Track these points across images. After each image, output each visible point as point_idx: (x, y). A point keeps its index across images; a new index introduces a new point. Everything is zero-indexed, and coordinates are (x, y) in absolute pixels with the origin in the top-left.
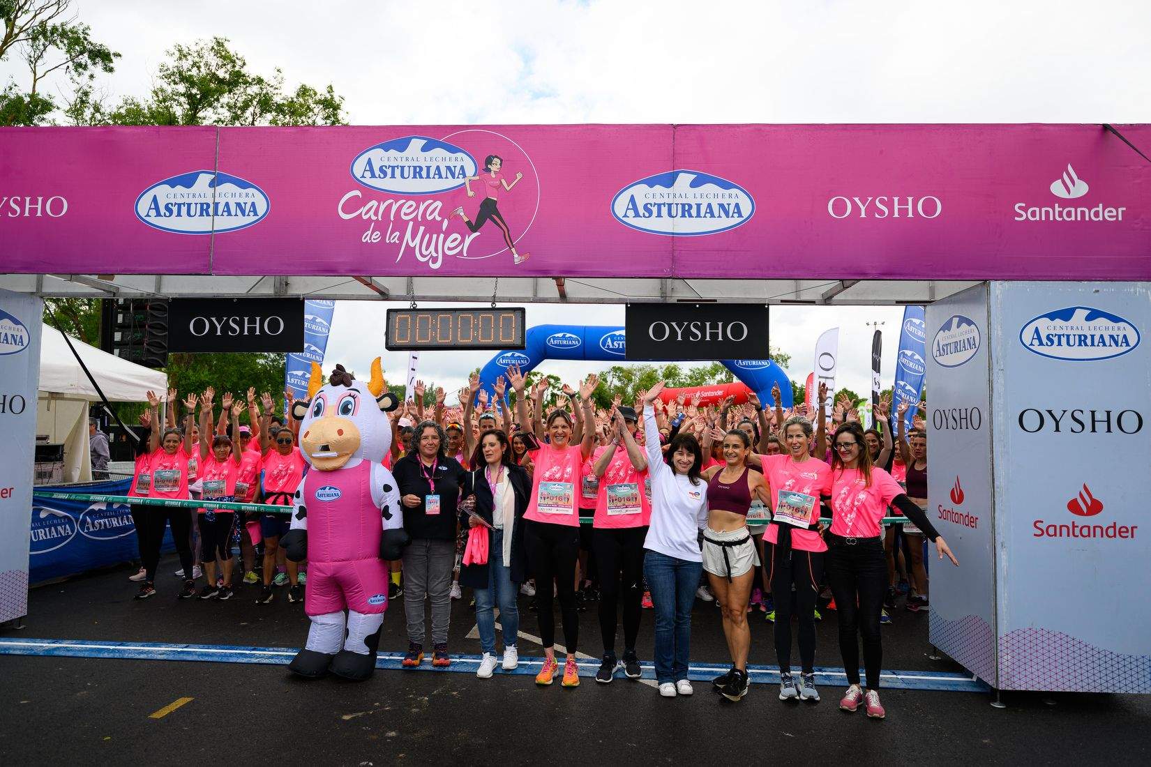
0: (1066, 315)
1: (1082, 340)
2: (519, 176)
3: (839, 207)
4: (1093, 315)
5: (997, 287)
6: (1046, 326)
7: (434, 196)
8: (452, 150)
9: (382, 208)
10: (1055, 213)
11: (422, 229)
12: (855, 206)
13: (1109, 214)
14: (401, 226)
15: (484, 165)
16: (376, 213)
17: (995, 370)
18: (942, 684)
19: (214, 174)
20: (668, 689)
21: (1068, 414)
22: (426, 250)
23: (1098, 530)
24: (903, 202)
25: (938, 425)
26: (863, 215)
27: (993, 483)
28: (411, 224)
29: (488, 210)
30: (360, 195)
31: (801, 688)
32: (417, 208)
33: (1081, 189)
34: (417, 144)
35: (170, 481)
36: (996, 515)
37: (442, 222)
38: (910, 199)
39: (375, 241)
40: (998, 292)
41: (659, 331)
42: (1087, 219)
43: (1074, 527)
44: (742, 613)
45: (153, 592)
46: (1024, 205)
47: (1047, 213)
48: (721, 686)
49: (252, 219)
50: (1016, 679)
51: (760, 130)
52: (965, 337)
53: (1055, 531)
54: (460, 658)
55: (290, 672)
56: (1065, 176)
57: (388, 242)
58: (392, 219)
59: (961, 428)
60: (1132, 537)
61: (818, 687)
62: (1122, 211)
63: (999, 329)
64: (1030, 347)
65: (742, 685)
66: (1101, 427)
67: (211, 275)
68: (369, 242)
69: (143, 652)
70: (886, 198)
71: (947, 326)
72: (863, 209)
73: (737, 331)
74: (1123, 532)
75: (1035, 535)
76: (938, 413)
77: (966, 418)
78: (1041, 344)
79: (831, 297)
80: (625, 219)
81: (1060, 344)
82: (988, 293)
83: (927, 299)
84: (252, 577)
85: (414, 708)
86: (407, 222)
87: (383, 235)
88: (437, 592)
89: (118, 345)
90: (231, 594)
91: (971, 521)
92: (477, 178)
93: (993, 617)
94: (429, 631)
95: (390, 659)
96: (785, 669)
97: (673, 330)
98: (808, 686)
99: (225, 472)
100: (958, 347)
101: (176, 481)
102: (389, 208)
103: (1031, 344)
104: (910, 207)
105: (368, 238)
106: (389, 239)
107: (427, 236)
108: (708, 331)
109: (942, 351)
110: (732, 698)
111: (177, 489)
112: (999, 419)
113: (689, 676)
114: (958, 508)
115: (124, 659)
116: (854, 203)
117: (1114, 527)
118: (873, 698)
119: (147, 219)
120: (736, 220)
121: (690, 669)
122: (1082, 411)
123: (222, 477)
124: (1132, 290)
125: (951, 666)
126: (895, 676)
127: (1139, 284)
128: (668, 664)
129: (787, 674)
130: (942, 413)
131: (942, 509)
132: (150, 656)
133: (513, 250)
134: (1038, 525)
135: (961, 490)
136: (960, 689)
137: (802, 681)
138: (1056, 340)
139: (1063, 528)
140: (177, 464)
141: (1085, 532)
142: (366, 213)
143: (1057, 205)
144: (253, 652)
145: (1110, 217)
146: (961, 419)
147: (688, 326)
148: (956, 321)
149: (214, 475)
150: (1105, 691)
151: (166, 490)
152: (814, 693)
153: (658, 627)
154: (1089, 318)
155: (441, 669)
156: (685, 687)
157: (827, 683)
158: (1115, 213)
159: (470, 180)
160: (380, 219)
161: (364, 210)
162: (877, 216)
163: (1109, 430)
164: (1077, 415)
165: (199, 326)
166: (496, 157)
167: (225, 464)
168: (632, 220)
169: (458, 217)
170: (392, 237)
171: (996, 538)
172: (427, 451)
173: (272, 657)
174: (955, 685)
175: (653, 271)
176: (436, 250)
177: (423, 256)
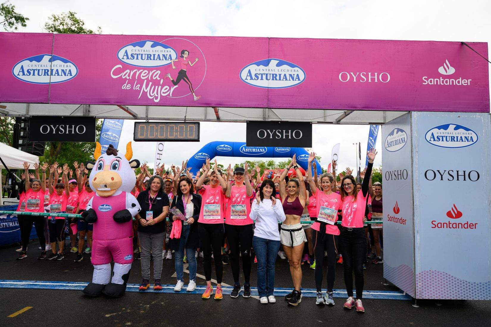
0: (446, 127)
1: (453, 139)
2: (197, 60)
3: (344, 77)
4: (457, 127)
5: (415, 114)
6: (437, 132)
7: (157, 68)
8: (166, 47)
9: (132, 73)
10: (440, 81)
11: (151, 83)
12: (351, 76)
13: (464, 82)
14: (141, 82)
15: (180, 54)
16: (129, 76)
17: (414, 152)
18: (390, 297)
19: (51, 56)
20: (264, 300)
21: (447, 172)
22: (153, 93)
23: (460, 225)
24: (373, 75)
25: (388, 179)
26: (355, 81)
27: (413, 203)
28: (146, 81)
29: (182, 75)
30: (122, 67)
31: (326, 299)
32: (149, 73)
33: (452, 71)
34: (149, 44)
35: (34, 204)
36: (415, 218)
37: (160, 80)
38: (376, 74)
39: (128, 89)
40: (415, 116)
41: (262, 134)
42: (455, 84)
43: (449, 223)
44: (298, 264)
45: (26, 256)
46: (427, 77)
47: (437, 81)
48: (289, 299)
49: (69, 77)
50: (424, 294)
51: (308, 41)
52: (400, 138)
53: (441, 225)
54: (167, 286)
55: (84, 294)
56: (445, 65)
57: (134, 89)
58: (137, 78)
59: (398, 179)
60: (475, 228)
61: (334, 299)
62: (470, 81)
63: (416, 133)
64: (430, 142)
65: (299, 298)
66: (461, 178)
67: (49, 104)
68: (125, 89)
69: (13, 285)
70: (365, 73)
71: (392, 134)
72: (355, 78)
73: (297, 134)
74: (471, 226)
75: (432, 227)
76: (387, 173)
77: (401, 175)
78: (434, 140)
79: (340, 121)
80: (246, 80)
81: (443, 140)
82: (411, 117)
83: (382, 122)
84: (75, 249)
85: (142, 310)
86: (144, 80)
87: (132, 86)
88: (155, 255)
89: (21, 145)
90: (63, 257)
91: (403, 221)
92: (177, 60)
93: (413, 265)
94: (152, 273)
95: (133, 287)
96: (319, 290)
97: (268, 133)
98: (329, 298)
99: (61, 200)
100: (397, 142)
101: (38, 204)
102: (135, 73)
103: (430, 140)
104: (376, 77)
105: (125, 87)
106: (135, 88)
107: (153, 87)
108: (284, 134)
109: (389, 145)
110: (293, 304)
111: (38, 208)
112: (416, 174)
113: (274, 294)
114: (397, 216)
115: (3, 288)
116: (350, 75)
117: (467, 224)
118: (359, 303)
119: (18, 76)
120: (297, 82)
121: (274, 290)
122: (453, 171)
123: (59, 202)
124: (475, 116)
125: (394, 288)
126: (368, 293)
127: (478, 113)
128: (263, 288)
129: (320, 292)
130: (390, 173)
131: (389, 217)
132: (16, 287)
133: (194, 94)
134: (433, 223)
135: (398, 208)
136: (398, 298)
137: (327, 295)
138: (441, 138)
139: (444, 224)
140: (38, 197)
141: (454, 226)
142: (124, 75)
143: (441, 78)
144: (67, 284)
145: (464, 83)
146: (398, 175)
147: (275, 132)
148: (396, 130)
149: (56, 202)
150: (463, 299)
151: (32, 208)
152: (332, 302)
153: (258, 269)
154: (455, 129)
155: (158, 291)
156: (272, 299)
157: (338, 296)
158: (467, 82)
159: (174, 61)
160: (131, 78)
161: (123, 74)
162: (361, 81)
163: (465, 180)
164: (451, 173)
165: (45, 129)
166: (186, 51)
167: (61, 197)
168: (249, 81)
169: (168, 78)
170: (137, 86)
171: (415, 229)
172: (154, 189)
173: (76, 286)
174: (396, 297)
175: (258, 105)
176: (157, 94)
177: (151, 96)
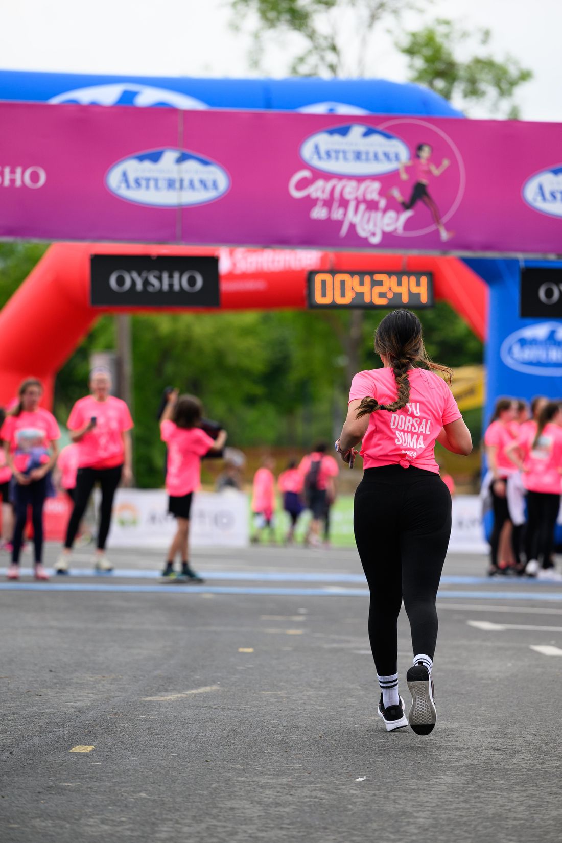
2: (446, 163)
7: (374, 178)
8: (388, 137)
9: (329, 185)
11: (363, 207)
14: (344, 203)
15: (416, 151)
16: (323, 192)
19: (180, 151)
22: (367, 225)
28: (353, 202)
29: (419, 193)
30: (309, 175)
32: (358, 187)
34: (357, 130)
37: (380, 200)
39: (322, 218)
41: (549, 293)
49: (214, 194)
57: (333, 218)
58: (337, 198)
68: (317, 218)
86: (350, 200)
87: (330, 212)
92: (409, 163)
102: (334, 187)
105: (317, 214)
106: (335, 215)
107: (367, 213)
119: (118, 191)
142: (316, 190)
159: (404, 165)
160: (327, 197)
161: (312, 189)
165: (120, 281)
168: (540, 204)
169: (394, 198)
176: (375, 225)
177: (364, 230)
